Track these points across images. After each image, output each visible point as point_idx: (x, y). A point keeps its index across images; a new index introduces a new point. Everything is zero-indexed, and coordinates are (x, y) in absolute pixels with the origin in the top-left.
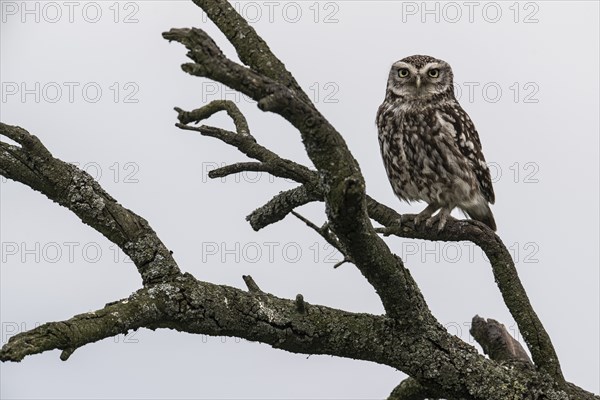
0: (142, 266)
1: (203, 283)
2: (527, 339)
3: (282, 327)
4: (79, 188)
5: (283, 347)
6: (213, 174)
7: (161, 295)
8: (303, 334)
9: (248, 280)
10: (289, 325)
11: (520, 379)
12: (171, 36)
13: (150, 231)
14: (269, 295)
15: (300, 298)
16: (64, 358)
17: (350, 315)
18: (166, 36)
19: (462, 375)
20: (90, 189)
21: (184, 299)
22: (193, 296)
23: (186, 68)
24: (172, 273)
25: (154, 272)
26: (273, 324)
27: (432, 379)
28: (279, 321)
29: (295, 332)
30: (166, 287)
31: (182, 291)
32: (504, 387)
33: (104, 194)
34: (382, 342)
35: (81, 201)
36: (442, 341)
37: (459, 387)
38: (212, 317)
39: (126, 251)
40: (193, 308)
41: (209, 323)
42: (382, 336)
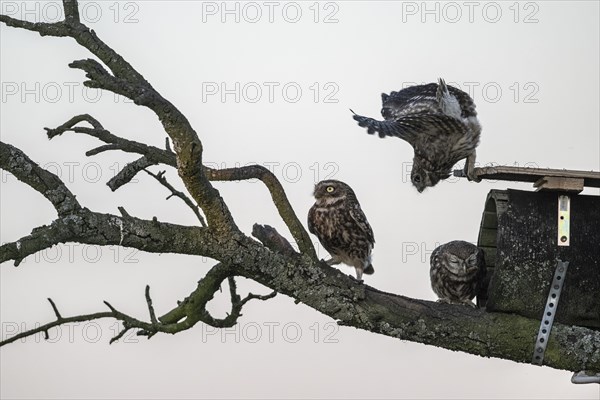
0: (57, 205)
1: (95, 214)
2: (295, 236)
3: (145, 237)
4: (15, 159)
5: (146, 250)
6: (89, 154)
7: (71, 222)
8: (157, 241)
9: (121, 209)
10: (149, 236)
11: (291, 262)
12: (75, 65)
13: (61, 183)
14: (136, 218)
15: (155, 219)
16: (16, 265)
17: (185, 228)
18: (71, 66)
19: (256, 261)
20: (23, 159)
21: (85, 224)
22: (90, 221)
23: (86, 84)
24: (76, 208)
25: (65, 208)
26: (139, 236)
27: (238, 264)
28: (143, 234)
29: (153, 240)
30: (74, 217)
31: (83, 219)
32: (282, 267)
33: (31, 162)
34: (206, 243)
35: (18, 167)
36: (243, 241)
37: (254, 268)
38: (102, 234)
39: (46, 196)
40: (90, 229)
41: (100, 237)
42: (206, 241)
